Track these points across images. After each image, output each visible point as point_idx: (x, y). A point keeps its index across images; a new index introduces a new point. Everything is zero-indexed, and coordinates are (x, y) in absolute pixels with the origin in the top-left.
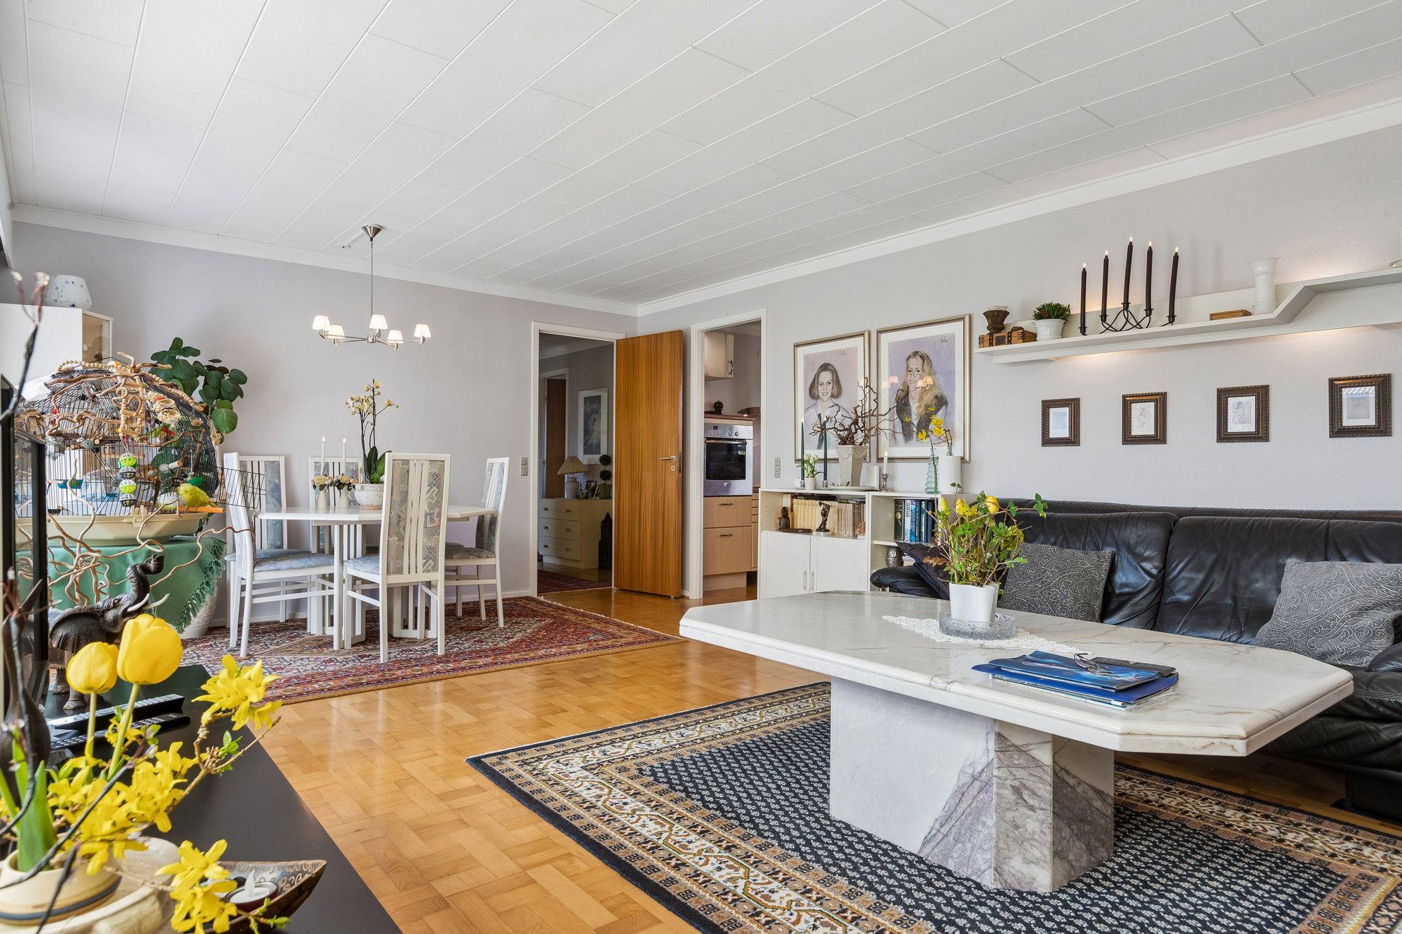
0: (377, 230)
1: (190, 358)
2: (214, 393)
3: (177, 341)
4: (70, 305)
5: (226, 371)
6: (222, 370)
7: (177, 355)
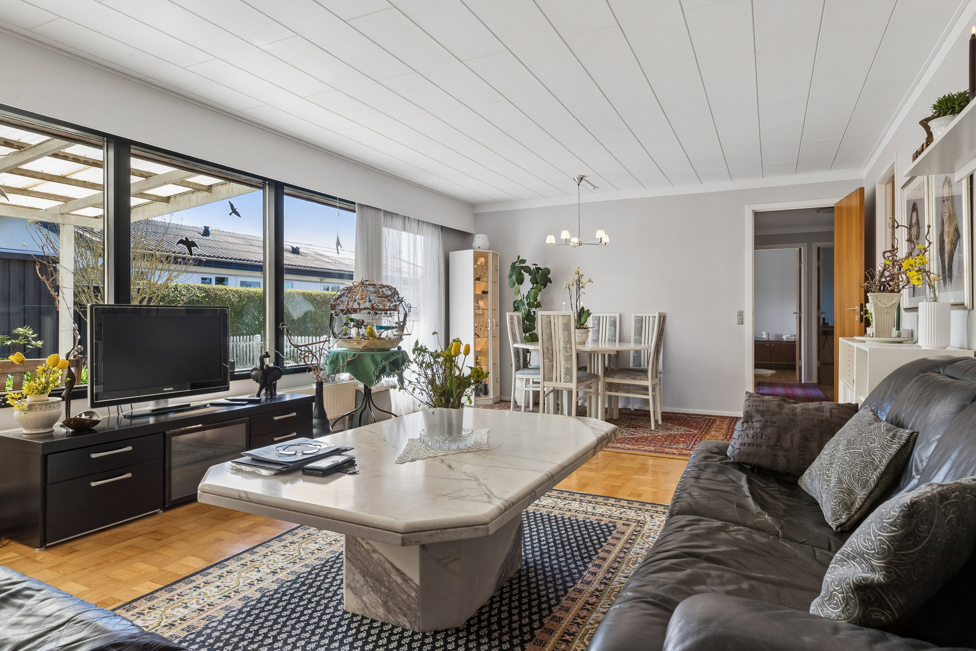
0: (581, 179)
1: (522, 265)
2: (534, 281)
3: (519, 257)
4: (477, 248)
5: (541, 269)
6: (538, 269)
7: (516, 264)
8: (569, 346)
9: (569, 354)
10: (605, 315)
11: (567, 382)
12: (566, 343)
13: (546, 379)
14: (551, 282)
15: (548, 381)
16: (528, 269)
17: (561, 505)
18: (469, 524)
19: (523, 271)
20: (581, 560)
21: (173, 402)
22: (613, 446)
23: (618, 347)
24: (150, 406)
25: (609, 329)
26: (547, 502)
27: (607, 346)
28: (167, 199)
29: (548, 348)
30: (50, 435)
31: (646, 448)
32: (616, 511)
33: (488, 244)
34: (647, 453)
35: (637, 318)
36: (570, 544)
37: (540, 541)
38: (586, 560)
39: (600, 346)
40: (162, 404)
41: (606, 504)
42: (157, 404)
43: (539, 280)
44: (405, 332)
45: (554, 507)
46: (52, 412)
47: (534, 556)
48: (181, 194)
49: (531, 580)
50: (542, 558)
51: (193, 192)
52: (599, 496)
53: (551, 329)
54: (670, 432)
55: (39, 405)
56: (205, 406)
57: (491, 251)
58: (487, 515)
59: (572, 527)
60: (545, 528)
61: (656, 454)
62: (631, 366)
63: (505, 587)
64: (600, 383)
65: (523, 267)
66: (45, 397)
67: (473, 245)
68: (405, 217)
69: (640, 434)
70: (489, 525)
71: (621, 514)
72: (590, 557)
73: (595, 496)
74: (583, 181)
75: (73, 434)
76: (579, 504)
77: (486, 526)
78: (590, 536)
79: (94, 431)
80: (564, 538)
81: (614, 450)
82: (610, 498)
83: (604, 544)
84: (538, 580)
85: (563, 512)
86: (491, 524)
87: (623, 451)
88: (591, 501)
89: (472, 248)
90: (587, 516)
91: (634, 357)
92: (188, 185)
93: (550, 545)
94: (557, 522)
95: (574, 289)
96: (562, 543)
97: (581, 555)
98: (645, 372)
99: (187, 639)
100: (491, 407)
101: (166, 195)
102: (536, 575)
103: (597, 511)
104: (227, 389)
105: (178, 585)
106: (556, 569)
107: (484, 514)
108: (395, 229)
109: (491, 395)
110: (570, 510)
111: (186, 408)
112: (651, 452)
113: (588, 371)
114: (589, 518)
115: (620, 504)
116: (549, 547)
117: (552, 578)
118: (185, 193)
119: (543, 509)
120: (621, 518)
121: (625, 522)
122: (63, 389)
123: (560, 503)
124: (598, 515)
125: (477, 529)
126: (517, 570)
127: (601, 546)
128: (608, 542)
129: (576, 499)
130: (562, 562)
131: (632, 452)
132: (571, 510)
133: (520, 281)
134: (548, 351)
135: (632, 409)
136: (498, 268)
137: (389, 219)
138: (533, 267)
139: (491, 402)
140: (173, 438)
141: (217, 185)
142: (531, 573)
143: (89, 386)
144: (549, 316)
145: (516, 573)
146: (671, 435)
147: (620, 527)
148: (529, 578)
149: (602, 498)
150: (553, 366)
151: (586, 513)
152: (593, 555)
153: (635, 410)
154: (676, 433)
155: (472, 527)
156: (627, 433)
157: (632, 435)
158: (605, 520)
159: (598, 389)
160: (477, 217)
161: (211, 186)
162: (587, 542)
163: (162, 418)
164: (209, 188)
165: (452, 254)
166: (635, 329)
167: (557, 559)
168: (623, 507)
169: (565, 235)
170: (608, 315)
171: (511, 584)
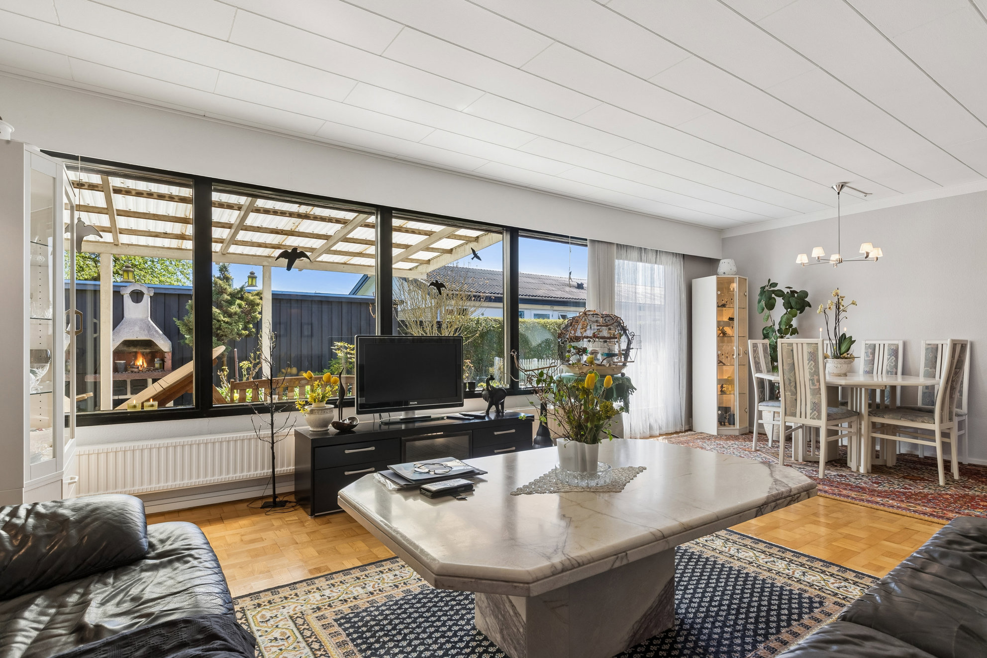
0: (842, 186)
1: (772, 289)
2: (788, 305)
3: (769, 280)
4: (722, 274)
5: (797, 292)
6: (793, 292)
7: (767, 288)
8: (816, 378)
9: (817, 387)
10: (882, 343)
11: (814, 419)
12: (812, 375)
13: (788, 412)
14: (810, 306)
15: (790, 415)
16: (780, 293)
17: (761, 562)
18: (507, 580)
19: (773, 296)
20: (753, 636)
21: (418, 414)
22: (870, 499)
23: (899, 381)
24: (402, 415)
25: (888, 359)
26: (747, 554)
27: (881, 379)
28: (450, 251)
29: (790, 380)
30: (326, 432)
31: (919, 508)
32: (833, 583)
33: (734, 269)
34: (917, 515)
35: (929, 346)
36: (748, 612)
37: (712, 600)
38: (760, 638)
39: (875, 379)
40: (410, 415)
41: (823, 572)
42: (406, 414)
43: (793, 304)
44: (629, 360)
45: (752, 563)
46: (327, 415)
47: (695, 617)
48: (459, 246)
49: (676, 646)
50: (704, 621)
51: (467, 244)
52: (818, 559)
53: (793, 359)
54: (967, 491)
55: (317, 410)
56: (442, 418)
57: (737, 276)
58: (529, 573)
59: (763, 590)
60: (726, 585)
61: (931, 519)
62: (920, 404)
63: (642, 646)
64: (863, 423)
65: (773, 292)
66: (324, 404)
67: (718, 271)
68: (641, 248)
69: (919, 488)
70: (531, 585)
71: (838, 588)
72: (766, 636)
73: (812, 559)
74: (845, 189)
75: (337, 434)
76: (786, 565)
77: (526, 585)
78: (780, 608)
79: (354, 432)
80: (744, 603)
81: (870, 505)
82: (833, 564)
83: (794, 623)
84: (684, 648)
85: (760, 571)
86: (533, 584)
87: (882, 507)
88: (804, 564)
89: (717, 274)
90: (790, 582)
91: (924, 393)
92: (460, 237)
93: (723, 608)
94: (745, 582)
95: (832, 314)
96: (738, 610)
97: (755, 631)
98: (931, 412)
99: (347, 617)
100: (736, 438)
101: (449, 248)
102: (686, 640)
103: (806, 579)
104: (462, 405)
105: (371, 566)
106: (714, 639)
107: (528, 571)
108: (630, 260)
109: (737, 426)
110: (770, 570)
111: (428, 419)
112: (925, 514)
113: (849, 408)
114: (790, 585)
115: (843, 575)
116: (720, 610)
117: (704, 650)
118: (462, 245)
119: (736, 562)
120: (835, 595)
121: (839, 600)
122: (337, 399)
123: (762, 559)
124: (805, 583)
125: (516, 587)
126: (665, 629)
127: (789, 625)
128: (802, 621)
129: (785, 558)
130: (727, 632)
131: (895, 510)
132: (772, 570)
133: (771, 306)
134: (790, 383)
135: (921, 456)
136: (747, 294)
137: (623, 252)
138: (786, 291)
139: (737, 433)
140: (408, 444)
141: (482, 235)
142: (681, 636)
143: (355, 397)
144: (791, 345)
145: (662, 633)
146: (968, 495)
147: (829, 605)
148: (675, 642)
149: (822, 563)
150: (796, 400)
151: (789, 578)
152: (773, 634)
153: (926, 457)
154: (977, 493)
155: (510, 584)
156: (899, 485)
157: (906, 488)
158: (812, 592)
159: (860, 429)
160: (724, 241)
161: (478, 237)
162: (772, 616)
163: (411, 426)
164: (477, 239)
165: (694, 281)
166: (926, 359)
167: (721, 628)
168: (846, 580)
169: (817, 252)
170: (887, 343)
171: (651, 644)
